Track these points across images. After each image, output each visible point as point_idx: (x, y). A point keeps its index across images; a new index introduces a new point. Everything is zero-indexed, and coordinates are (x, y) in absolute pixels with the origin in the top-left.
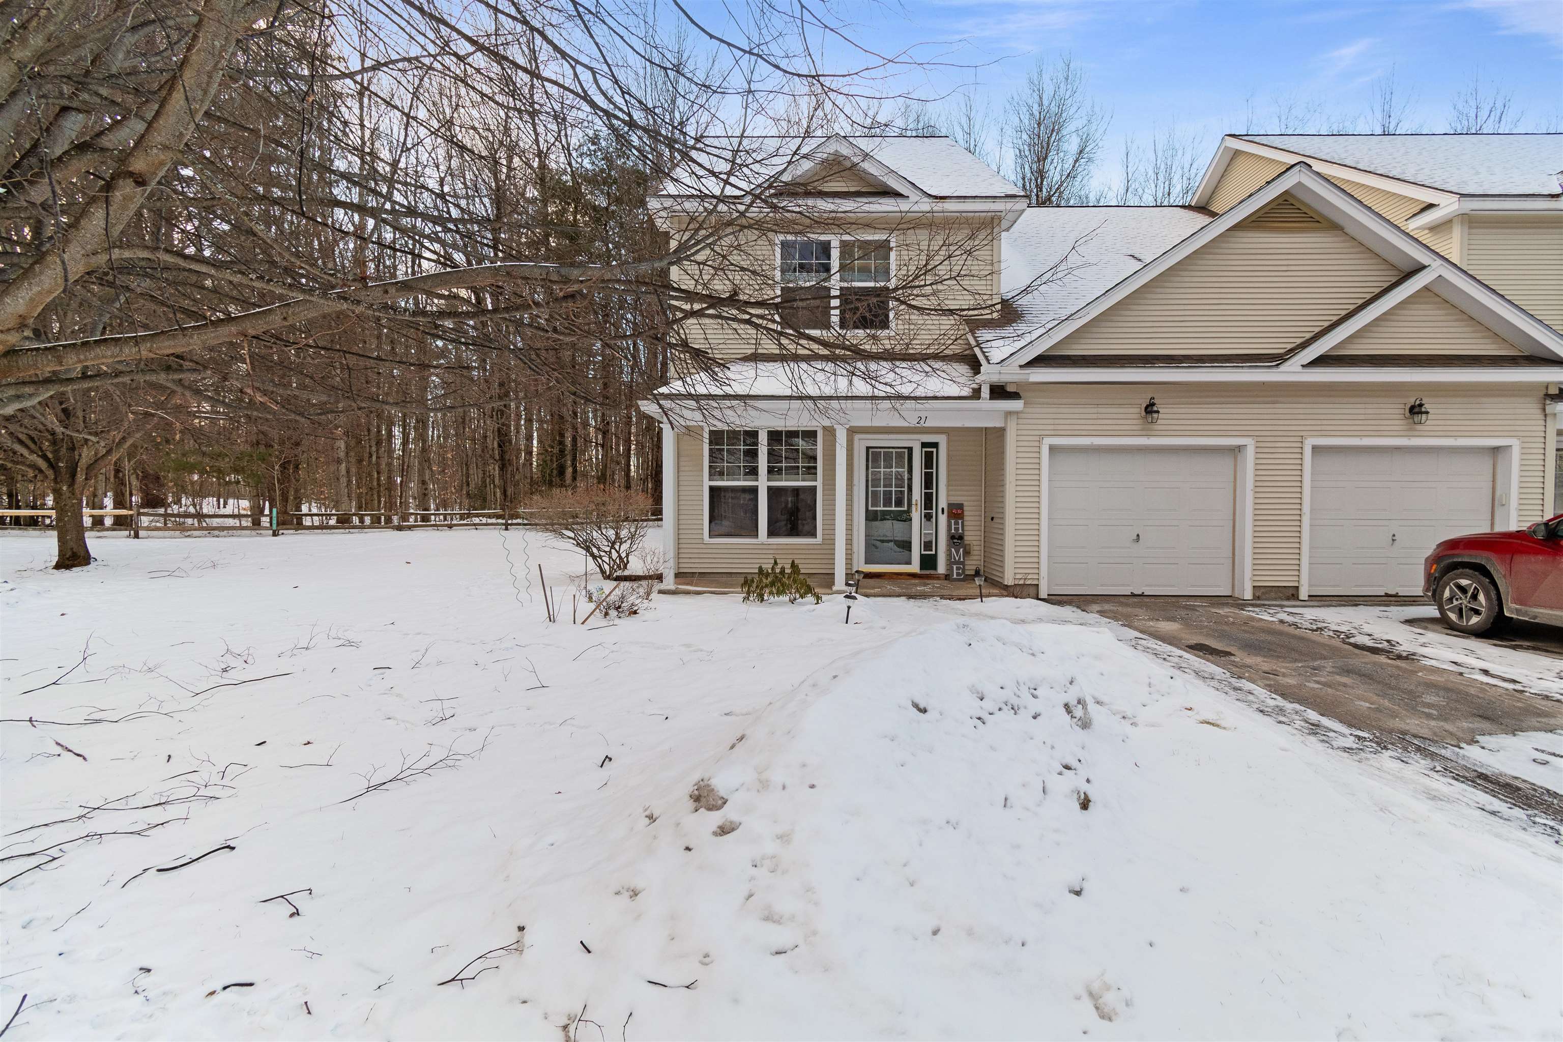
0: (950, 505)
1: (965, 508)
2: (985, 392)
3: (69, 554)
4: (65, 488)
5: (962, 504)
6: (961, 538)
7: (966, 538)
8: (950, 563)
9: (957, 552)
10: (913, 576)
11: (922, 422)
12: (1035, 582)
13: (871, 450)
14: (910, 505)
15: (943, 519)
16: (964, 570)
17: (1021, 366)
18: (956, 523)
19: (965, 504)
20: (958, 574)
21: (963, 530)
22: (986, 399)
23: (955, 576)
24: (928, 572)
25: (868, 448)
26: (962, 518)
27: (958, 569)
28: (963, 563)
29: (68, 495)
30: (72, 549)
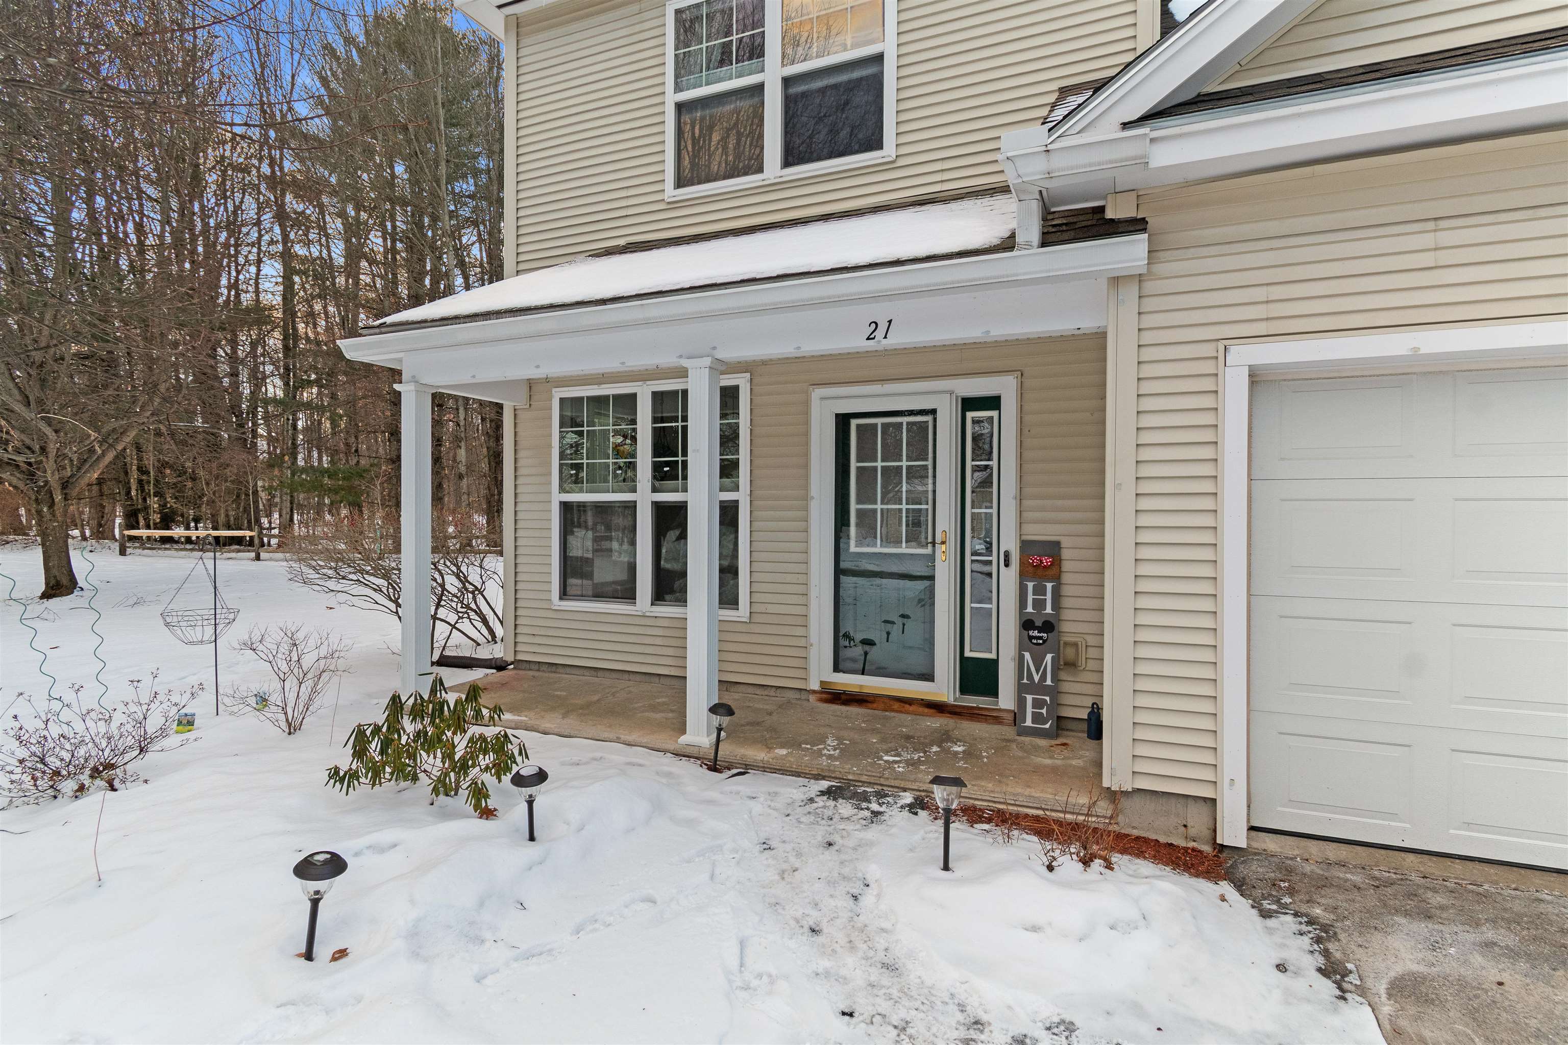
0: (1026, 546)
1: (1066, 554)
2: (1031, 232)
3: (53, 582)
4: (45, 509)
5: (1058, 543)
6: (1048, 626)
7: (1066, 627)
8: (1022, 689)
9: (1038, 663)
10: (939, 708)
11: (880, 334)
12: (1207, 793)
13: (854, 423)
14: (934, 543)
15: (1009, 578)
16: (1056, 704)
17: (1126, 125)
18: (1040, 590)
19: (1065, 542)
20: (1037, 718)
21: (1056, 605)
22: (1029, 245)
23: (1029, 723)
24: (972, 701)
25: (843, 421)
26: (1057, 579)
27: (1037, 704)
28: (1055, 692)
29: (49, 517)
30: (55, 577)
